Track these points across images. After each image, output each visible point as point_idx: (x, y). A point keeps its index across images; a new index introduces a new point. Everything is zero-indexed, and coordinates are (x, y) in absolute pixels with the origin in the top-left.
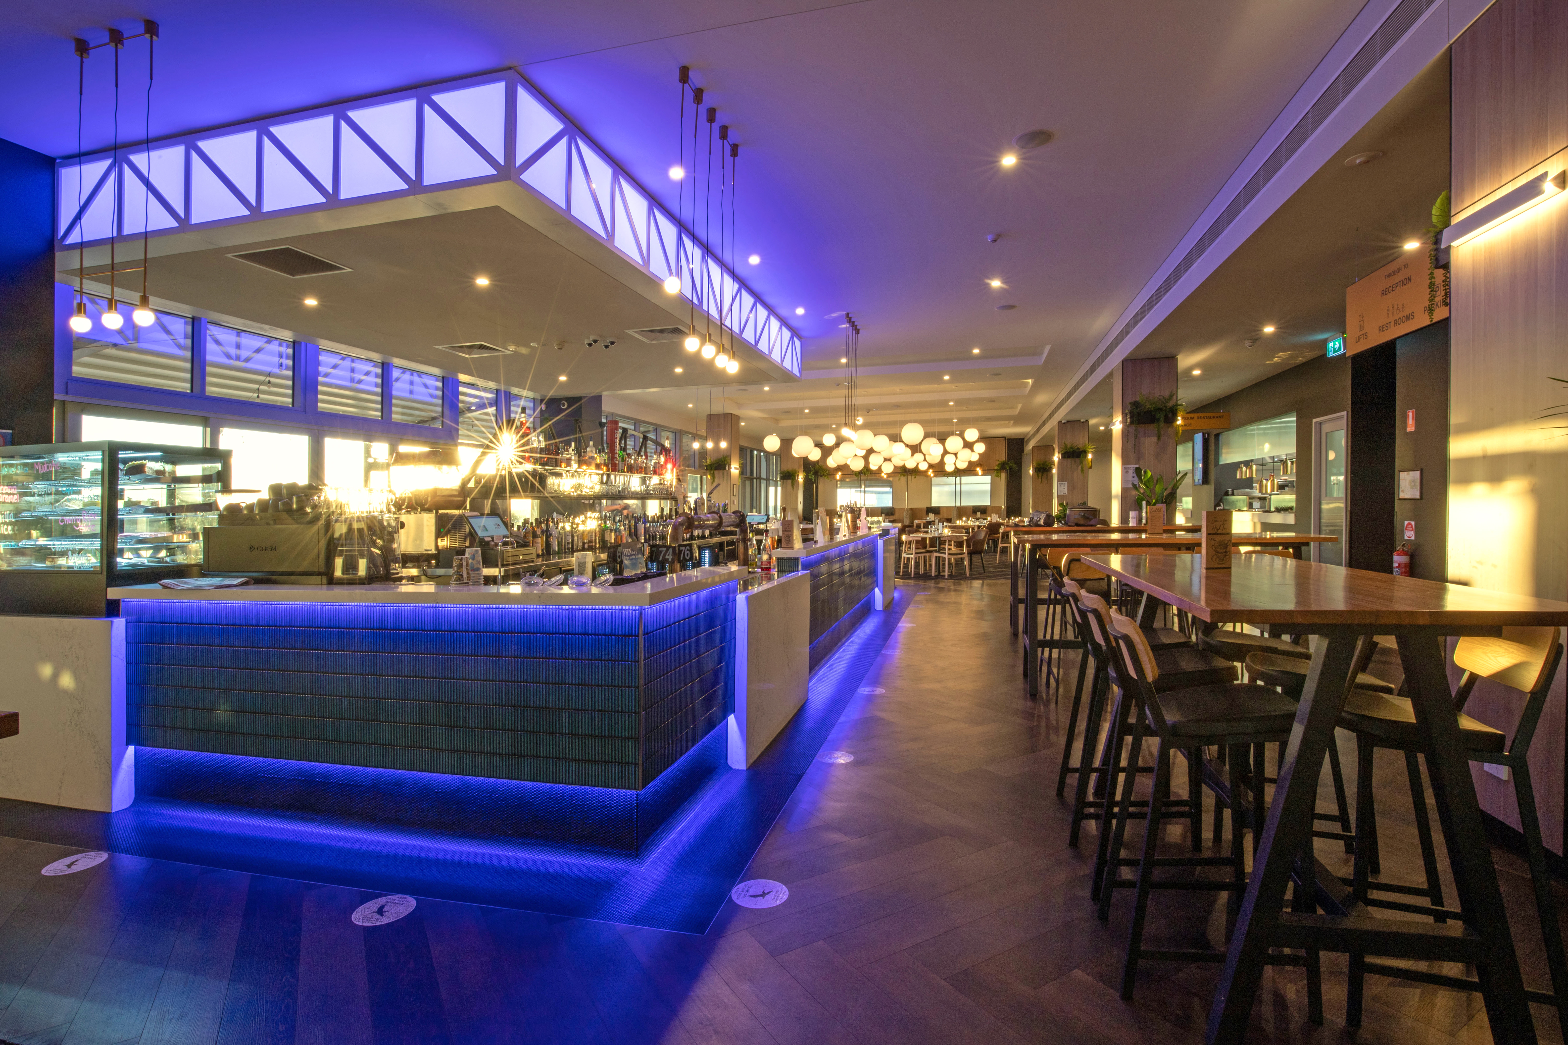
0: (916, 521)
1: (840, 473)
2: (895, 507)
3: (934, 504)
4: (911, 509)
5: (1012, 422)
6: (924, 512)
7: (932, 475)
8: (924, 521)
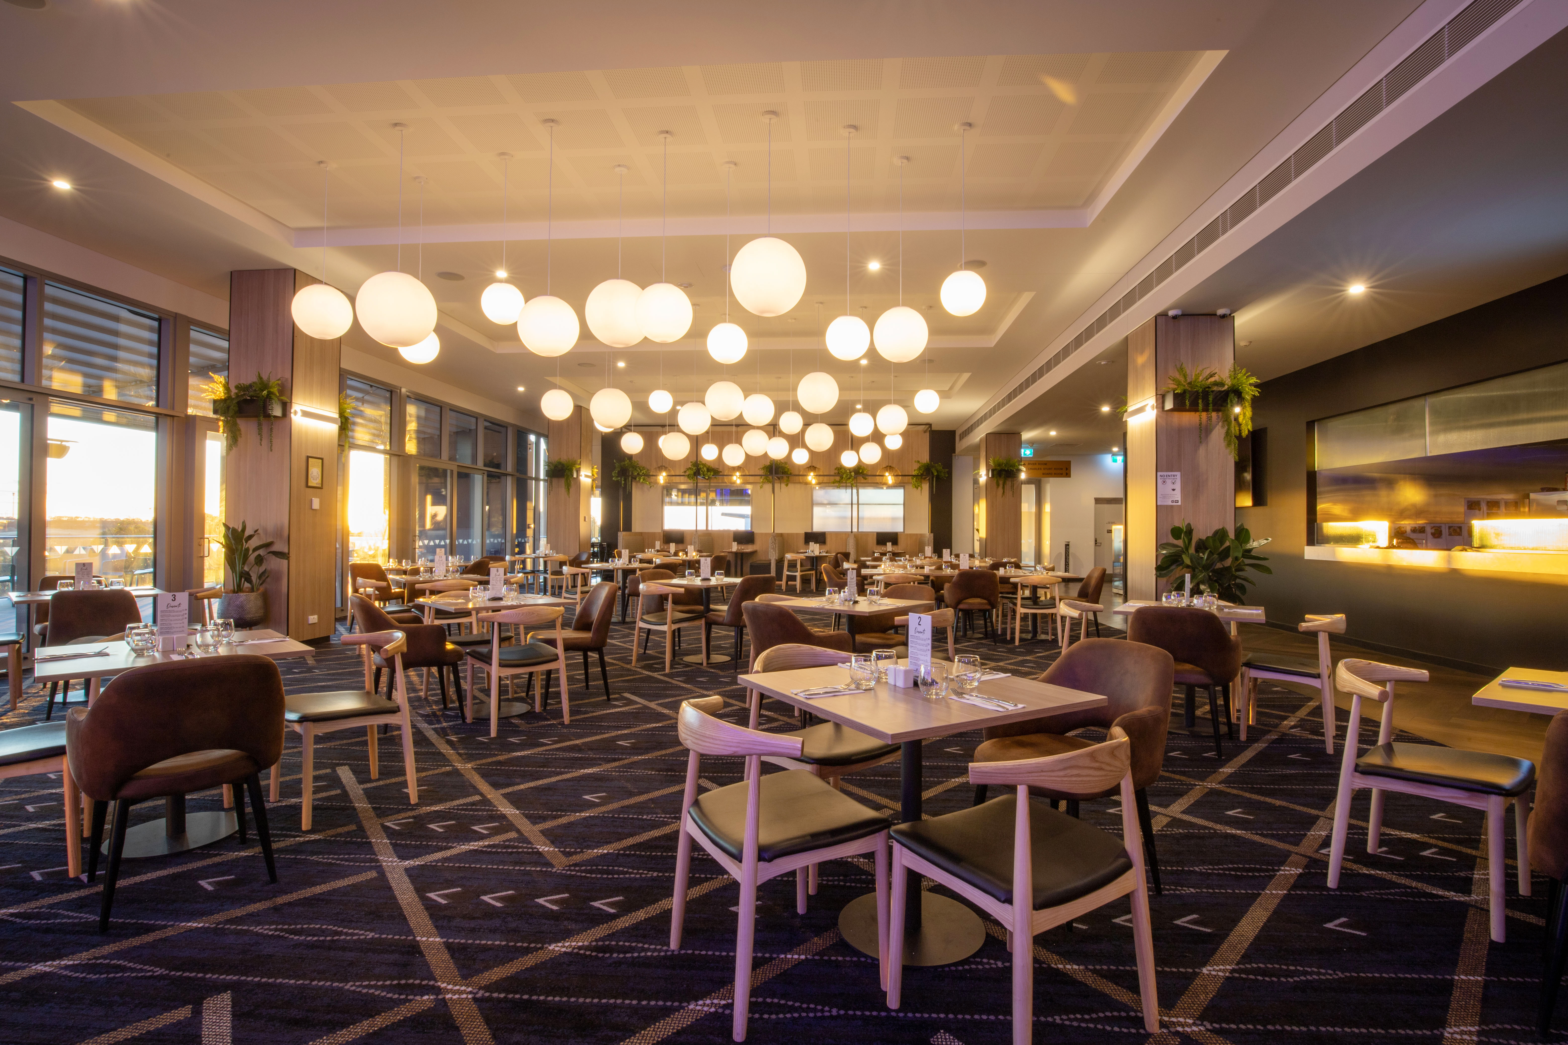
0: (789, 556)
1: (664, 474)
2: (755, 531)
3: (817, 527)
4: (781, 535)
5: (966, 376)
6: (802, 539)
7: (814, 482)
8: (802, 556)
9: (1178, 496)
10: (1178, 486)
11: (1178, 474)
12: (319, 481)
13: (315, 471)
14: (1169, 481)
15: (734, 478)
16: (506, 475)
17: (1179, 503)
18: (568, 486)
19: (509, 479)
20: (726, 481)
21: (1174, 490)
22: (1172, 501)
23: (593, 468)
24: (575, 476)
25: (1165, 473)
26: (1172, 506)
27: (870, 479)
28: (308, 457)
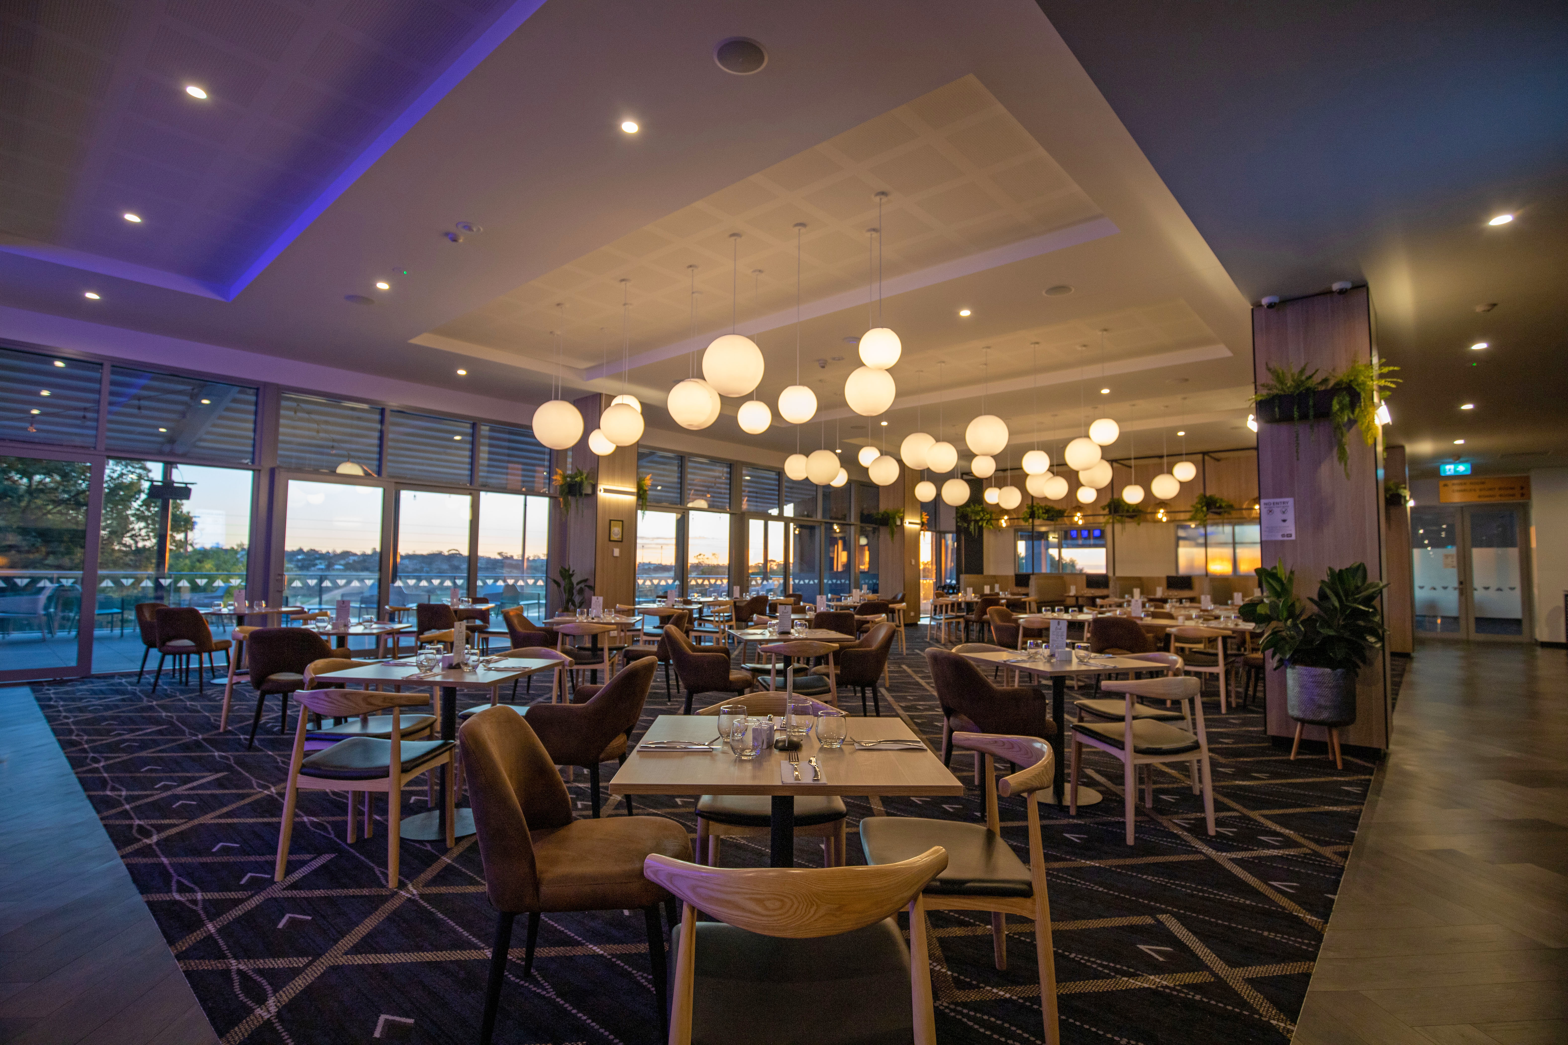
1: (1006, 517)
7: (1165, 519)
9: (1290, 528)
10: (1290, 516)
11: (1290, 501)
12: (620, 536)
13: (616, 531)
14: (1277, 510)
15: (1076, 519)
16: (850, 525)
17: (1293, 538)
18: (892, 533)
19: (853, 528)
20: (1067, 522)
21: (1284, 521)
22: (1283, 536)
23: (921, 515)
24: (899, 523)
25: (1272, 501)
26: (1282, 542)
27: (1234, 514)
28: (610, 521)
